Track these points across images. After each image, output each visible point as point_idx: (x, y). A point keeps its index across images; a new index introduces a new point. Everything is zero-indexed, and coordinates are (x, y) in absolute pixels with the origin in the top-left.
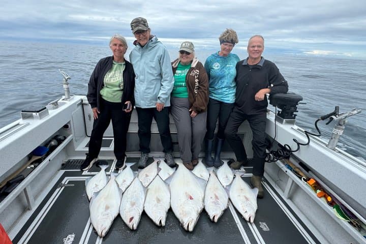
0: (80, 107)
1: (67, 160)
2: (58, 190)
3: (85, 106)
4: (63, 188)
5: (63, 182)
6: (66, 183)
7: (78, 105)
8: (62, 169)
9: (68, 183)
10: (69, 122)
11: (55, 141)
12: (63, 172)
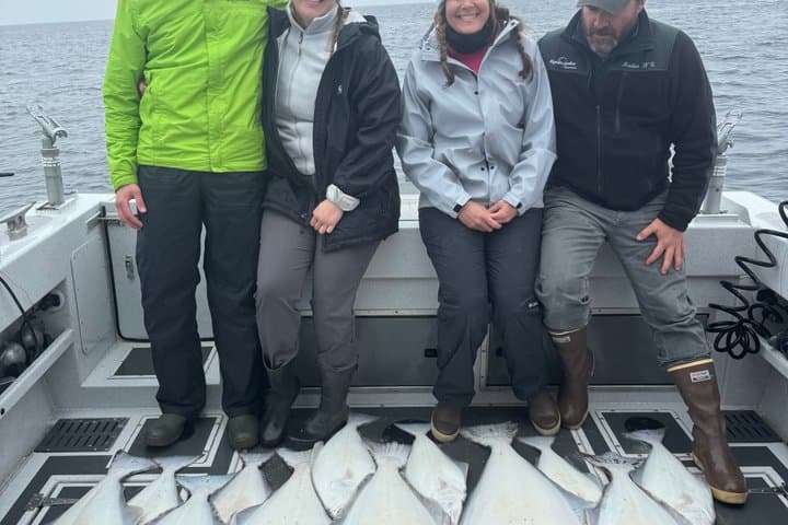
0: (96, 234)
1: (54, 422)
2: (28, 515)
3: (112, 231)
4: (45, 509)
5: (45, 491)
6: (55, 495)
7: (91, 225)
8: (37, 450)
9: (60, 496)
10: (61, 286)
11: (17, 347)
12: (41, 459)
